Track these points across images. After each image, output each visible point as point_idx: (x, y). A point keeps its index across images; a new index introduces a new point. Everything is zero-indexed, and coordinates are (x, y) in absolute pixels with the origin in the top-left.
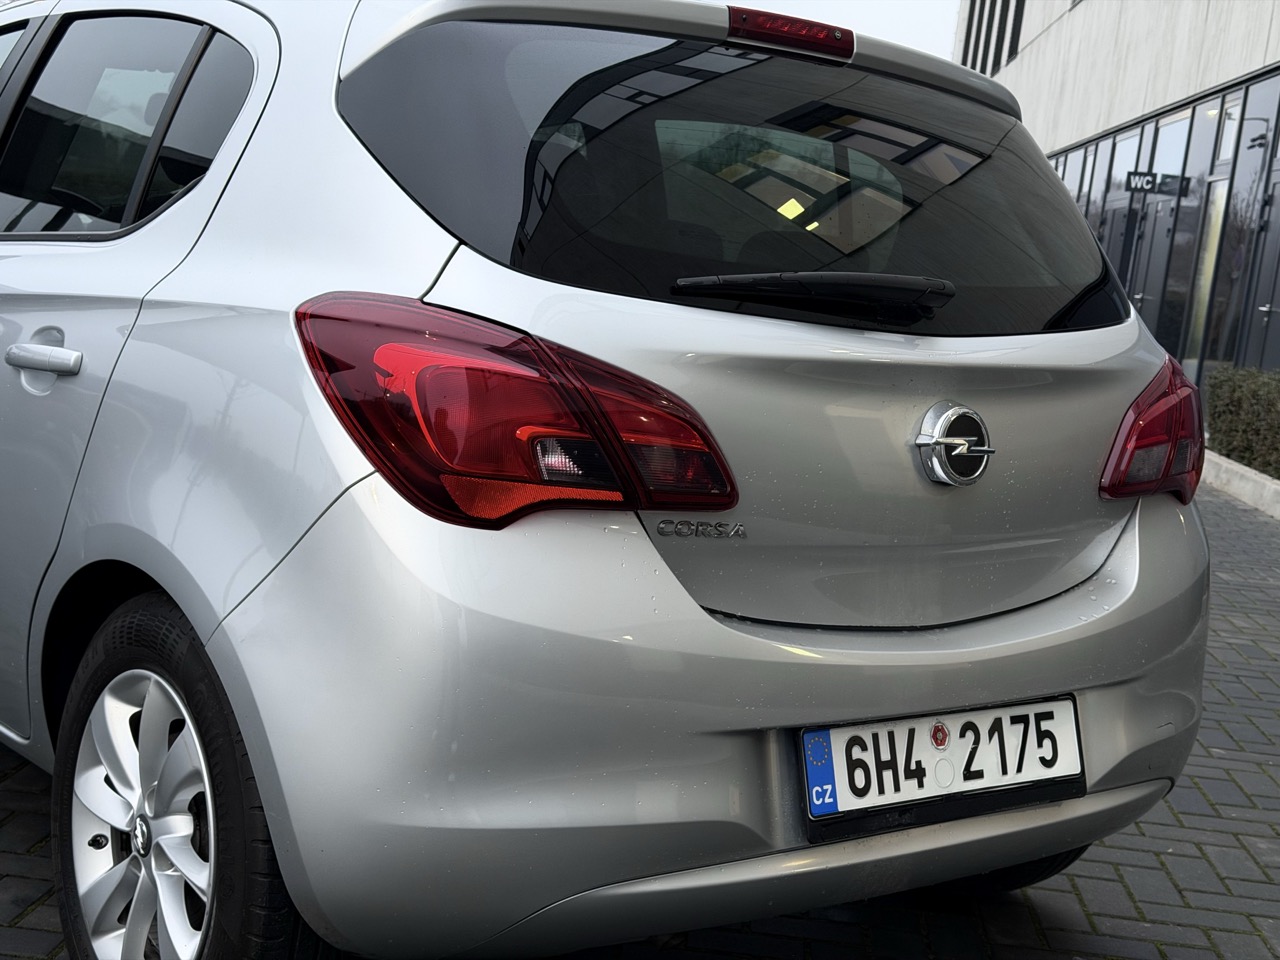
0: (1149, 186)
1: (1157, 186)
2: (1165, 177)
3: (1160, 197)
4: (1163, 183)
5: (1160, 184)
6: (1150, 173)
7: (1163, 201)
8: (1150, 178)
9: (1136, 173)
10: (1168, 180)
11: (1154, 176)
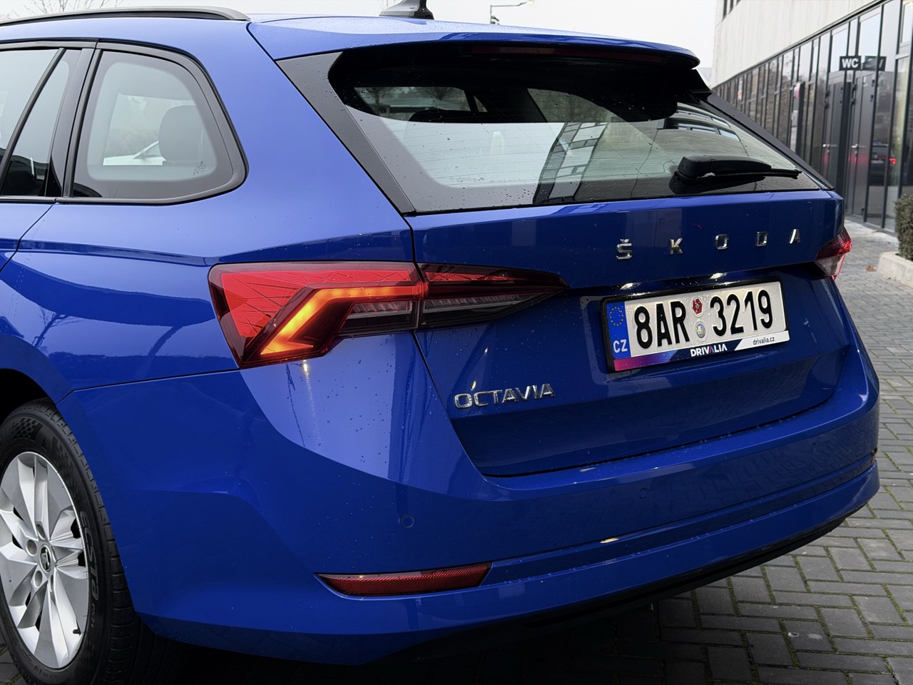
0: (857, 65)
1: (862, 66)
2: (867, 58)
3: (865, 73)
4: (866, 63)
5: (864, 64)
6: (857, 56)
7: (868, 76)
8: (856, 60)
9: (847, 57)
10: (870, 60)
11: (859, 58)
